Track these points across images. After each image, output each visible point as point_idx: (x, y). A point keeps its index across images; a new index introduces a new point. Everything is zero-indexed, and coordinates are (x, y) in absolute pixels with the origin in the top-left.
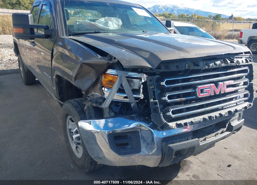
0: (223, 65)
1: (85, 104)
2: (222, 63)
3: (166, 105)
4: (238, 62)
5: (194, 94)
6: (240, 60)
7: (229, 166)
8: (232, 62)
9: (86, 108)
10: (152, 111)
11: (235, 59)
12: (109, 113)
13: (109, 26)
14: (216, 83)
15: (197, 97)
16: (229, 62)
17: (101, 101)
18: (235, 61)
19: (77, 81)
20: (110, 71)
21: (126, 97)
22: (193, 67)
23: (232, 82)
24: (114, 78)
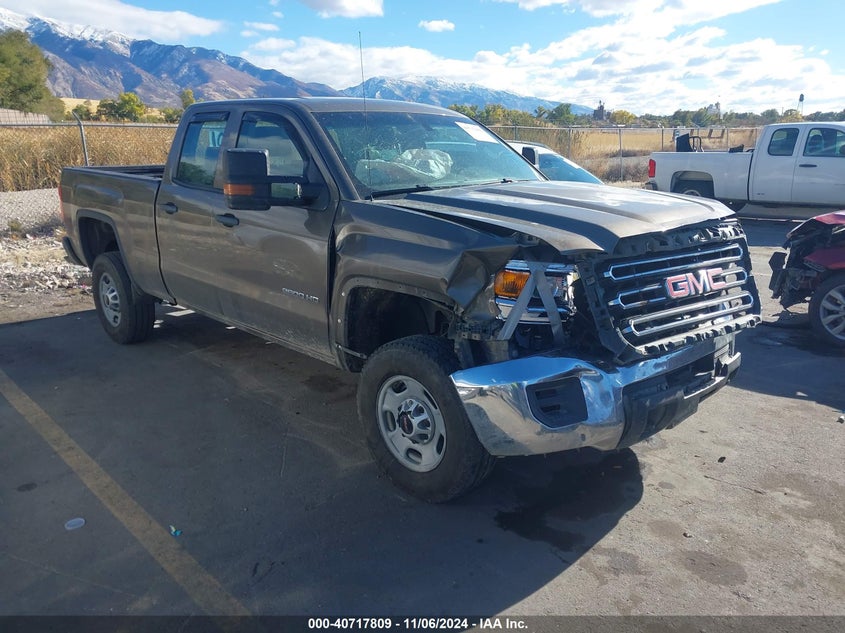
0: (703, 240)
1: (453, 340)
2: (701, 236)
3: (621, 316)
4: (724, 234)
5: (662, 292)
6: (726, 230)
7: (722, 460)
8: (716, 234)
9: (457, 346)
10: (598, 327)
11: (720, 229)
12: (509, 351)
13: (432, 172)
14: (695, 272)
15: (669, 298)
16: (711, 234)
17: (494, 326)
18: (720, 233)
19: (451, 289)
20: (512, 264)
21: (544, 315)
22: (658, 248)
23: (718, 271)
24: (521, 277)
